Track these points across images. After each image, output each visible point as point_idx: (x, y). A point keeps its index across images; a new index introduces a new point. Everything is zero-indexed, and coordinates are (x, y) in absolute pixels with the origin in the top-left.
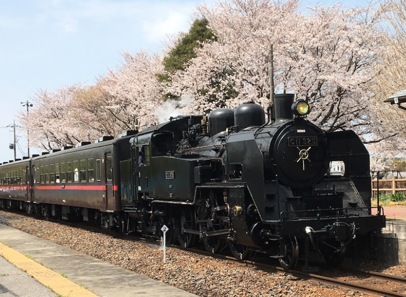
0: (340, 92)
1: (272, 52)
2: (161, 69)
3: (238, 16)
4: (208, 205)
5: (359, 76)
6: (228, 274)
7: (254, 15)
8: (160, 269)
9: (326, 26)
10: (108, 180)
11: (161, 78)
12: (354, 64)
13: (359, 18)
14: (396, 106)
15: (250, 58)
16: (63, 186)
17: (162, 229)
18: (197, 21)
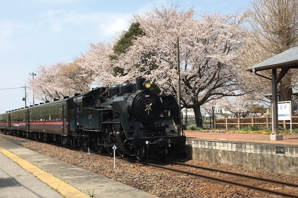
0: (220, 65)
1: (178, 41)
2: (112, 52)
3: (158, 21)
4: (107, 132)
5: (231, 56)
6: (153, 175)
7: (167, 20)
8: (112, 172)
9: (211, 26)
10: (64, 119)
11: (112, 58)
12: (227, 49)
13: (230, 21)
14: (253, 73)
15: (165, 46)
16: (44, 123)
17: (113, 148)
18: (133, 23)
